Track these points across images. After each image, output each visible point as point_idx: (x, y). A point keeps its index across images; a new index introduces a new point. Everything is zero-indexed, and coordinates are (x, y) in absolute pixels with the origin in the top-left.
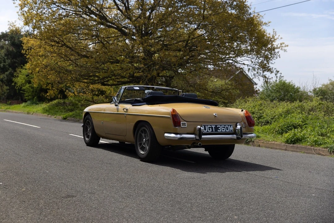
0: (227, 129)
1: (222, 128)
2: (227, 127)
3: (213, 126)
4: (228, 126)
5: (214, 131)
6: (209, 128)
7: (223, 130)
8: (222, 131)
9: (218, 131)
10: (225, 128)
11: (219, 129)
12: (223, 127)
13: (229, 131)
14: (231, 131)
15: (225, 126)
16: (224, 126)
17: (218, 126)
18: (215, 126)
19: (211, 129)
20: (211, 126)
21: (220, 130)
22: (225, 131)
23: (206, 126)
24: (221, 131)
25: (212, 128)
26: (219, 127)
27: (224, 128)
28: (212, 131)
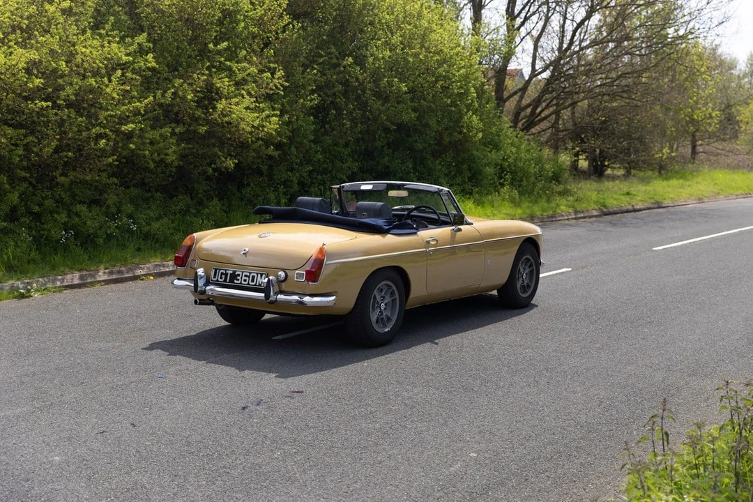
0: (253, 281)
1: (244, 278)
2: (253, 277)
3: (229, 272)
4: (256, 275)
5: (228, 281)
6: (222, 273)
7: (245, 280)
8: (243, 282)
9: (235, 281)
10: (249, 277)
11: (238, 278)
12: (246, 276)
13: (255, 285)
14: (260, 285)
15: (250, 273)
16: (248, 274)
17: (237, 273)
18: (232, 272)
19: (223, 276)
20: (226, 270)
21: (238, 280)
22: (247, 283)
23: (218, 270)
24: (239, 282)
25: (226, 274)
26: (239, 275)
27: (247, 278)
28: (225, 281)
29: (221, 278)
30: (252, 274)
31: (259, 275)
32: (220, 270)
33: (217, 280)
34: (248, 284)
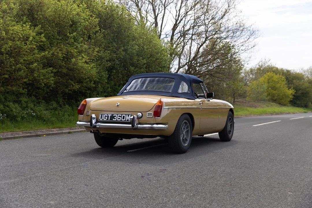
0: (123, 118)
1: (118, 117)
2: (124, 117)
3: (110, 115)
4: (125, 116)
5: (109, 120)
6: (106, 116)
7: (119, 119)
8: (118, 120)
9: (113, 119)
10: (121, 117)
11: (115, 117)
12: (119, 116)
13: (125, 120)
14: (128, 120)
15: (122, 115)
16: (121, 115)
17: (114, 115)
18: (111, 115)
19: (106, 117)
20: (108, 114)
21: (115, 119)
23: (103, 115)
24: (116, 120)
25: (108, 117)
26: (115, 116)
27: (120, 118)
28: (108, 119)
29: (105, 118)
30: (123, 115)
31: (127, 115)
32: (104, 114)
33: (103, 120)
34: (121, 120)
